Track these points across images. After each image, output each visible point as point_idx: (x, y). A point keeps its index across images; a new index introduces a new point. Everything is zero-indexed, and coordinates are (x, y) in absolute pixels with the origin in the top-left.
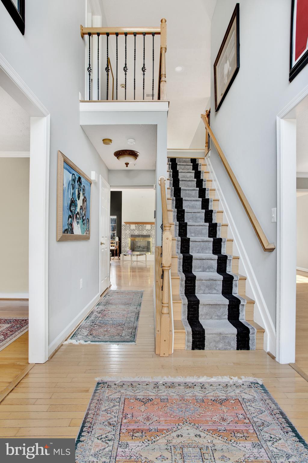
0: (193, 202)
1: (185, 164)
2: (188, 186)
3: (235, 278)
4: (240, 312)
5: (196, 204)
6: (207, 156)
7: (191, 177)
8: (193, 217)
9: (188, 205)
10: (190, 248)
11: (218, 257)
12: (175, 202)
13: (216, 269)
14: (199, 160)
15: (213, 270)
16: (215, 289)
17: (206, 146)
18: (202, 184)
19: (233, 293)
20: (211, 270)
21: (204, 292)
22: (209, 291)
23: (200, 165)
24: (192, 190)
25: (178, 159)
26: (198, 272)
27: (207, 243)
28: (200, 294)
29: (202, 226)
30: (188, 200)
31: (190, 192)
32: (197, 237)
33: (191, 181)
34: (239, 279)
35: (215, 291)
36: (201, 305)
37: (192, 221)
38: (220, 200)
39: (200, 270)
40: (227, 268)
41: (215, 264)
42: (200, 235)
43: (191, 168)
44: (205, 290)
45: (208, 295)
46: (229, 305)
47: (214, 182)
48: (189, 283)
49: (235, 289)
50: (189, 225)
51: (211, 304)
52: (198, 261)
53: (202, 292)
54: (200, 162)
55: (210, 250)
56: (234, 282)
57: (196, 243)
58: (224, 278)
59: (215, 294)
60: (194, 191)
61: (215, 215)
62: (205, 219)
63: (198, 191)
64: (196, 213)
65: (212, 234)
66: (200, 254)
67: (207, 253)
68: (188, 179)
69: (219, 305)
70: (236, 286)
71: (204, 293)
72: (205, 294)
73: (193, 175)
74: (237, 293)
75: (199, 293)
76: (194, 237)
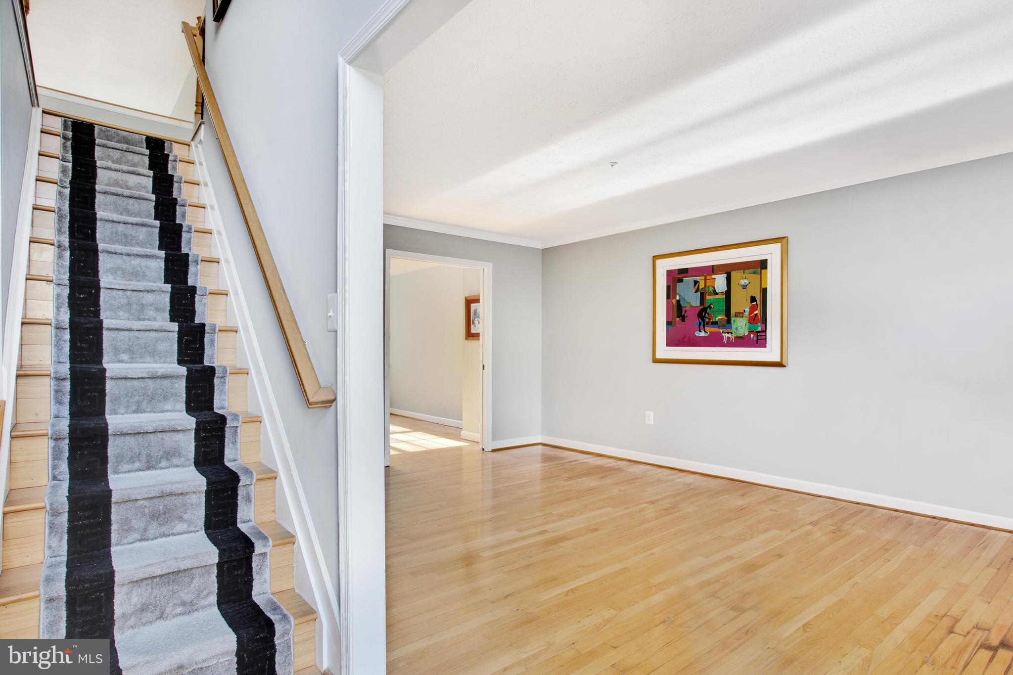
0: (137, 261)
1: (125, 146)
2: (128, 212)
3: (244, 480)
4: (254, 574)
5: (147, 267)
6: (197, 139)
7: (140, 187)
8: (129, 304)
9: (119, 268)
10: (107, 398)
11: (197, 423)
12: (67, 254)
13: (192, 455)
14: (175, 145)
15: (182, 460)
16: (181, 519)
17: (195, 113)
18: (175, 211)
19: (238, 521)
20: (175, 461)
21: (142, 535)
22: (163, 529)
23: (175, 161)
24: (137, 224)
25: (101, 130)
26: (129, 471)
27: (166, 383)
28: (130, 543)
29: (156, 331)
30: (116, 253)
31: (130, 230)
32: (137, 363)
33: (135, 198)
34: (255, 480)
35: (181, 527)
36: (123, 585)
37: (126, 315)
38: (222, 261)
39: (137, 465)
40: (227, 451)
41: (188, 444)
42: (149, 359)
43: (145, 163)
44: (145, 530)
45: (159, 540)
46: (220, 565)
47: (209, 210)
48: (88, 518)
49: (246, 509)
50: (109, 329)
51: (159, 573)
52: (131, 441)
53: (136, 536)
54: (176, 151)
55: (178, 401)
56: (241, 492)
57: (129, 383)
58: (208, 484)
59: (182, 534)
60: (145, 229)
61: (204, 301)
62: (171, 311)
63: (157, 230)
64: (141, 294)
65: (188, 355)
66: (143, 415)
67: (168, 411)
68: (127, 192)
69: (185, 570)
70: (248, 499)
71: (145, 540)
72: (148, 540)
73: (149, 183)
74: (252, 518)
75: (125, 541)
76: (127, 363)
